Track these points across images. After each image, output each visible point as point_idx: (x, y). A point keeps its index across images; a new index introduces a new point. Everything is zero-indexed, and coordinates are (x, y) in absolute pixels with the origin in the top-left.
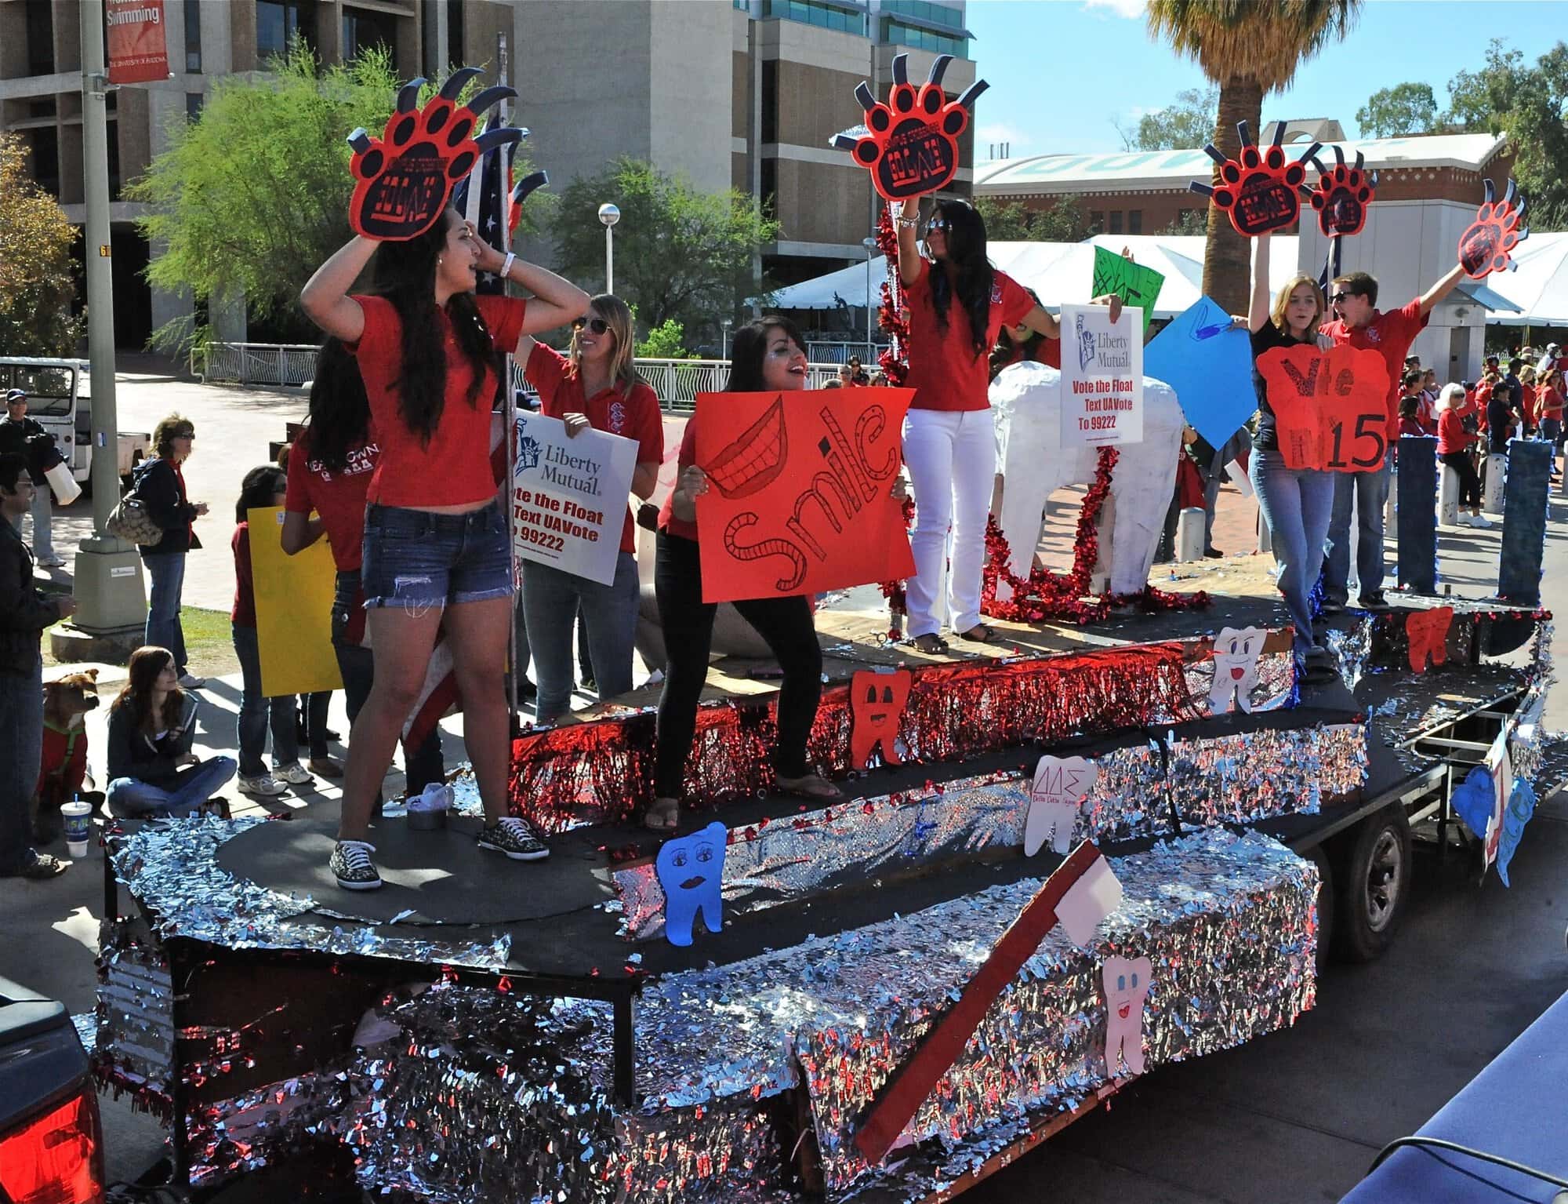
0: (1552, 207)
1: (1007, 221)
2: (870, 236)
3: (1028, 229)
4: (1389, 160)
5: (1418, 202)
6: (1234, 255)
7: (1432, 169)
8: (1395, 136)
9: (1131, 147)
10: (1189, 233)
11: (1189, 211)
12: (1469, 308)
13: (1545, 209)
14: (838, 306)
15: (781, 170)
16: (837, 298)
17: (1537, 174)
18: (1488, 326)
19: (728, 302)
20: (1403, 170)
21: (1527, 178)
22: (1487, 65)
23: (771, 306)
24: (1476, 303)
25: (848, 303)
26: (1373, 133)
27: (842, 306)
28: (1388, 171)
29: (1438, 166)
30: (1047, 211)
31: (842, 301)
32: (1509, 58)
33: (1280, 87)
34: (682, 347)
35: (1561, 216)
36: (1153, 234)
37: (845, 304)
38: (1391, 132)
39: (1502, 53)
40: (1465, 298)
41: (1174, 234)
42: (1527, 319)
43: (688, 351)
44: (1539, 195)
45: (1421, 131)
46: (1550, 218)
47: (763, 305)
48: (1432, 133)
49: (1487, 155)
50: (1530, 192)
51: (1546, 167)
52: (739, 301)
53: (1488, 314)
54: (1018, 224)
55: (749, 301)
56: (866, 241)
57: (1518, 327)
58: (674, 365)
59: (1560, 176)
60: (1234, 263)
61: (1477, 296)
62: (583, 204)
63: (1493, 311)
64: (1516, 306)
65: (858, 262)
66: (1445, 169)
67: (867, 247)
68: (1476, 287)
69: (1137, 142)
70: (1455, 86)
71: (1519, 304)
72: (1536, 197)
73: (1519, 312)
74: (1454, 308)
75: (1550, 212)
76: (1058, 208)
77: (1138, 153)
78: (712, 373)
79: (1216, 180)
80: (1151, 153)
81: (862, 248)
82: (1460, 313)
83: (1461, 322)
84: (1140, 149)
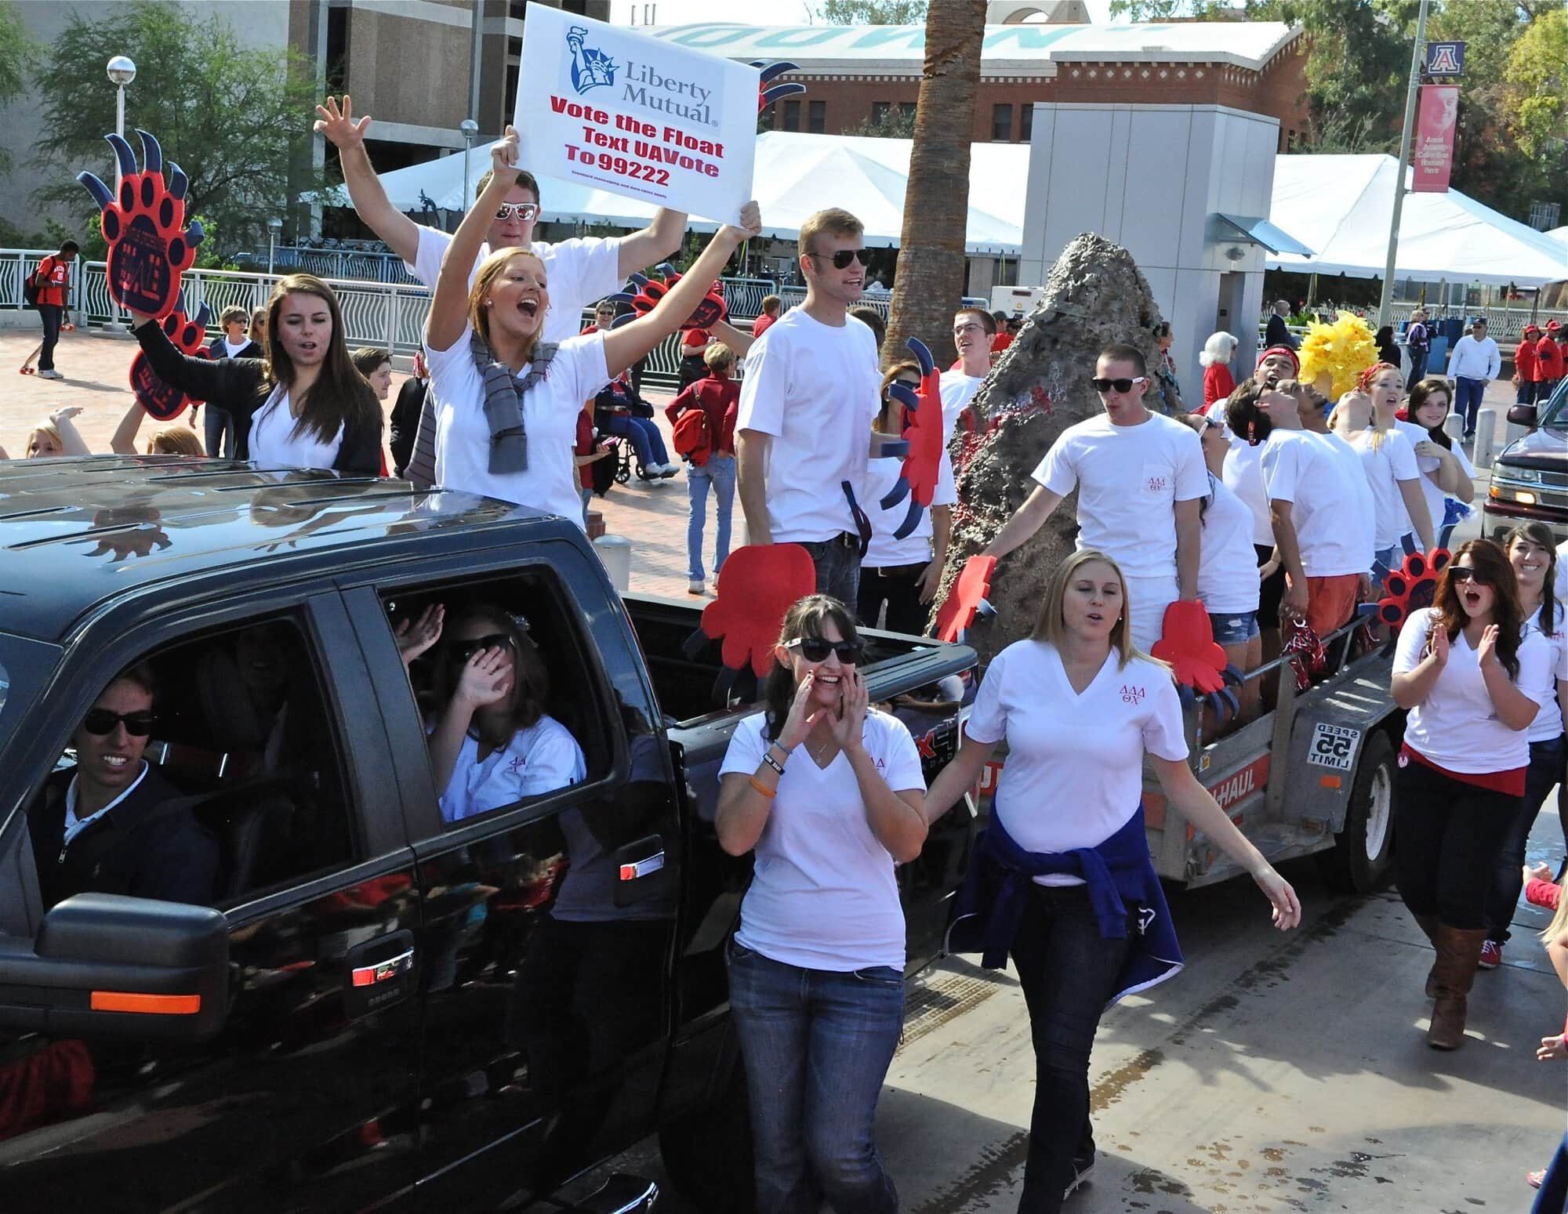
0: (1353, 122)
2: (470, 118)
4: (1147, 51)
5: (1188, 107)
6: (949, 165)
7: (1200, 65)
8: (1153, 20)
9: (815, 17)
10: (887, 133)
11: (887, 104)
12: (1242, 247)
13: (1343, 124)
14: (425, 209)
15: (356, 28)
16: (423, 198)
17: (1334, 77)
18: (1268, 273)
19: (278, 198)
20: (1163, 65)
21: (1321, 83)
23: (335, 204)
24: (1254, 241)
25: (439, 205)
26: (1126, 16)
27: (430, 208)
28: (1146, 65)
29: (1208, 61)
31: (429, 202)
34: (213, 254)
35: (1363, 134)
36: (839, 133)
37: (434, 206)
38: (1150, 14)
40: (1241, 235)
41: (867, 135)
42: (1316, 264)
43: (222, 259)
44: (1337, 104)
45: (1189, 14)
46: (1351, 137)
47: (327, 203)
48: (1201, 18)
49: (1271, 50)
50: (1325, 101)
51: (1346, 70)
52: (292, 195)
53: (1269, 256)
55: (306, 197)
56: (466, 125)
57: (1303, 275)
58: (203, 277)
59: (1366, 81)
60: (947, 176)
61: (1255, 232)
62: (85, 55)
63: (1276, 253)
64: (1305, 248)
65: (452, 152)
66: (1217, 65)
67: (466, 132)
68: (1254, 221)
69: (822, 12)
71: (1309, 245)
72: (1334, 107)
73: (1308, 256)
74: (1226, 247)
75: (1350, 127)
77: (824, 26)
78: (254, 290)
79: (928, 65)
80: (840, 26)
81: (459, 132)
82: (1234, 254)
83: (1234, 265)
84: (826, 20)
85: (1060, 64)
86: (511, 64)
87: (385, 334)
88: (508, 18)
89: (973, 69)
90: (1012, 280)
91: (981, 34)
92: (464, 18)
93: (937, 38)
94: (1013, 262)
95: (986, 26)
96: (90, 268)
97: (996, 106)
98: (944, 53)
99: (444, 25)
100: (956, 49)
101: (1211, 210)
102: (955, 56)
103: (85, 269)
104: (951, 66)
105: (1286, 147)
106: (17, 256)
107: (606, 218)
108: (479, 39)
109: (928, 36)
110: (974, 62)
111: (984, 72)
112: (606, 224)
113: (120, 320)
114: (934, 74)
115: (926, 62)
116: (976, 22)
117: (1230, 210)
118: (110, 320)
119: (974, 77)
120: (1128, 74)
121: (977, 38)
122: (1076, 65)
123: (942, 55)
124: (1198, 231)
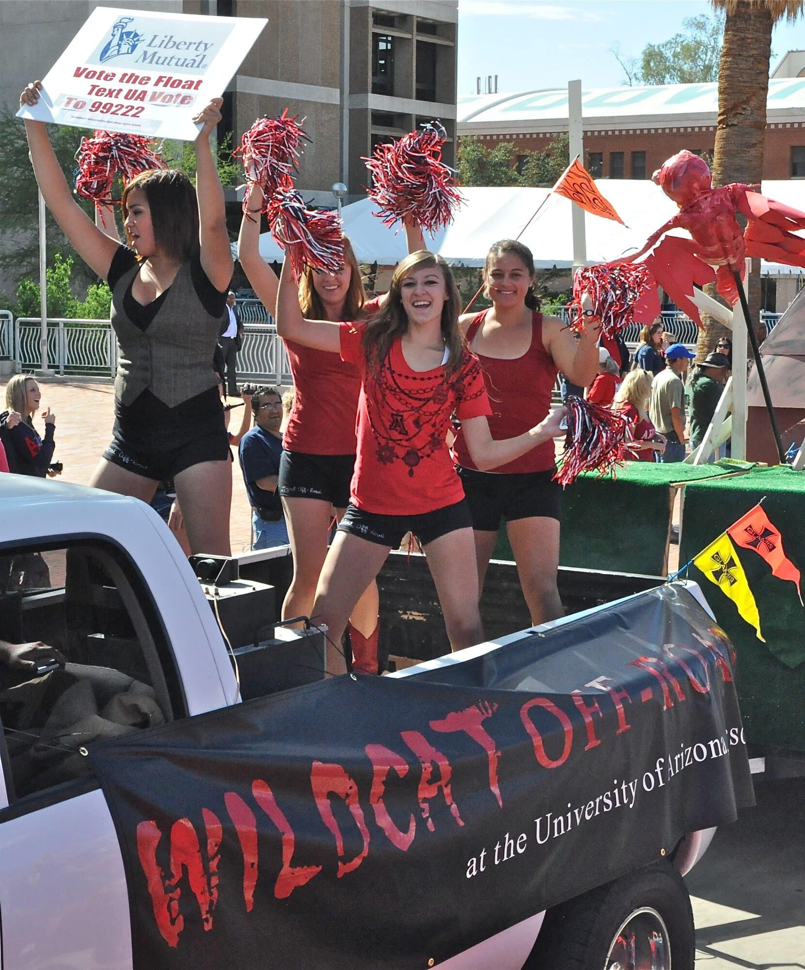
1: (496, 164)
2: (341, 181)
3: (519, 173)
9: (633, 80)
30: (541, 152)
33: (793, 12)
54: (508, 167)
56: (336, 187)
62: (11, 143)
67: (337, 193)
69: (640, 75)
76: (553, 148)
77: (641, 87)
79: (722, 117)
80: (656, 87)
81: (331, 193)
84: (643, 83)
86: (374, 132)
87: (273, 368)
88: (370, 94)
89: (759, 119)
91: (765, 89)
92: (331, 96)
93: (728, 94)
95: (770, 81)
96: (22, 323)
97: (793, 148)
98: (735, 106)
99: (316, 103)
100: (746, 102)
102: (744, 109)
103: (17, 324)
104: (741, 118)
107: (460, 261)
108: (346, 112)
109: (720, 93)
110: (761, 113)
111: (769, 120)
112: (460, 266)
113: (49, 367)
114: (727, 125)
115: (720, 115)
116: (761, 79)
118: (39, 367)
119: (760, 125)
121: (762, 92)
123: (732, 109)
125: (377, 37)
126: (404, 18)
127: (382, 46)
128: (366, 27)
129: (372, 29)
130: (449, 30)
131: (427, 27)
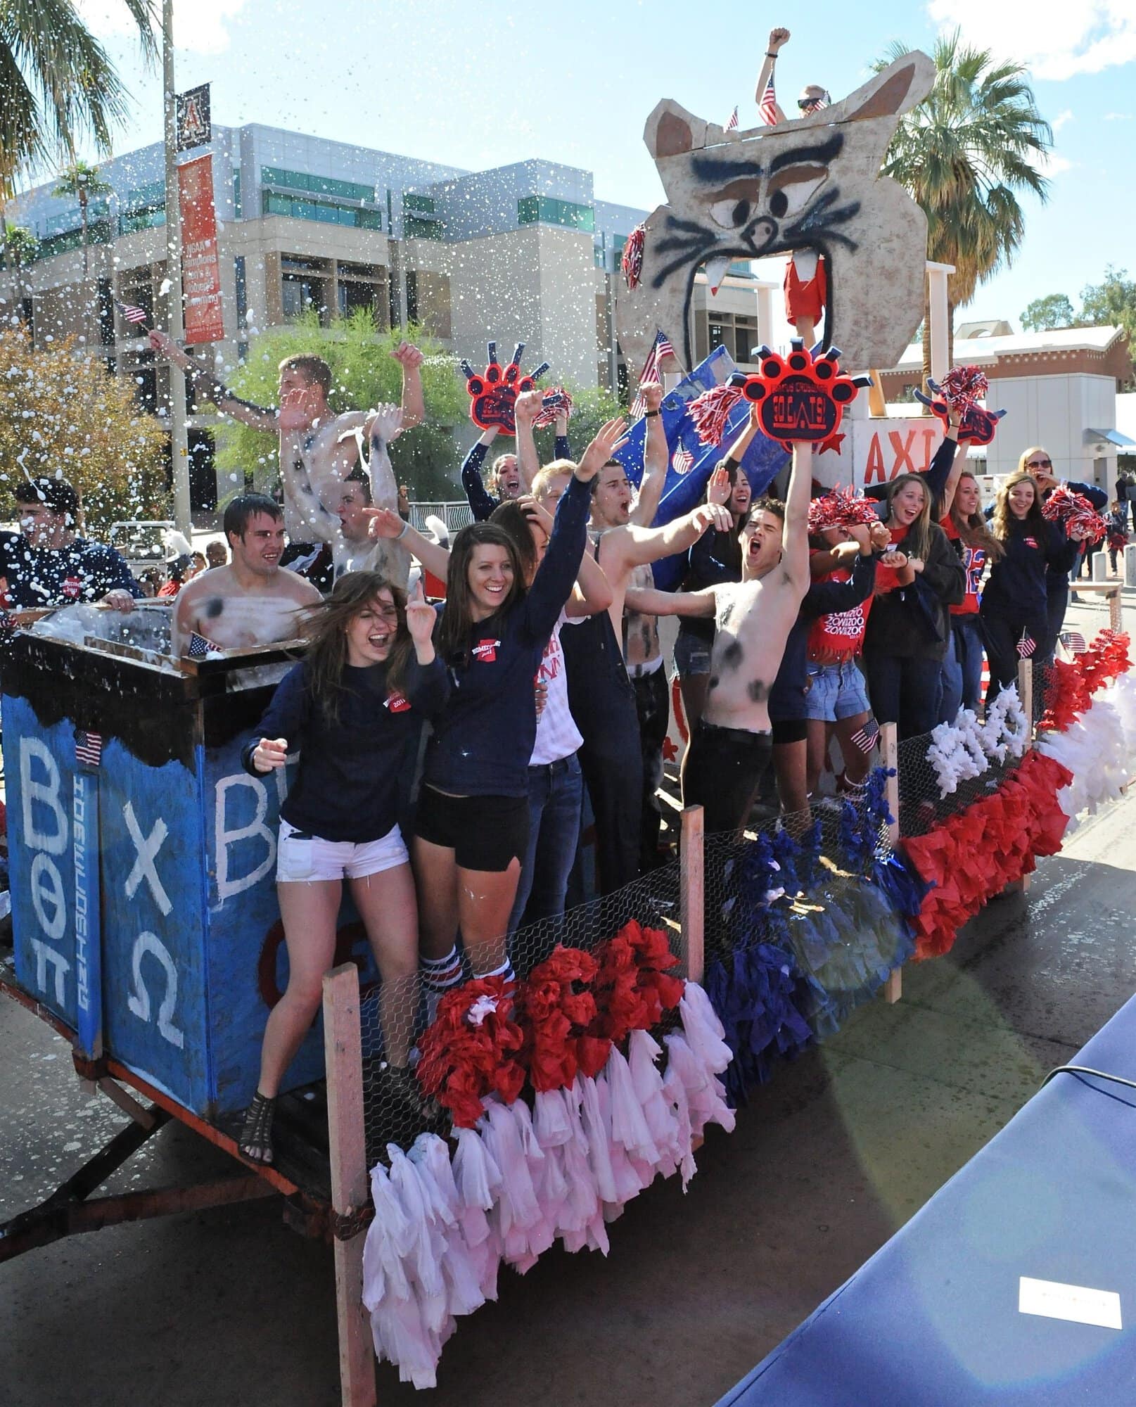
4: (1044, 347)
5: (1067, 375)
7: (1074, 352)
8: (1047, 330)
11: (910, 386)
12: (1105, 445)
18: (1119, 456)
20: (1054, 353)
22: (1106, 281)
24: (1109, 441)
26: (1032, 328)
28: (1045, 354)
29: (1078, 349)
32: (1119, 275)
38: (1044, 327)
39: (1114, 272)
40: (1102, 438)
45: (1065, 326)
48: (1072, 327)
49: (1111, 341)
53: (1118, 448)
61: (1109, 437)
63: (1121, 446)
66: (1082, 351)
68: (1108, 430)
70: (1084, 295)
74: (1096, 445)
82: (1099, 449)
83: (1100, 455)
85: (999, 357)
90: (984, 472)
94: (983, 461)
101: (1085, 427)
105: (1120, 390)
106: (442, 506)
117: (1094, 425)
120: (1036, 359)
122: (1008, 356)
124: (1079, 438)
125: (711, 327)
126: (728, 315)
127: (715, 332)
128: (705, 322)
129: (709, 322)
130: (752, 320)
131: (742, 320)
